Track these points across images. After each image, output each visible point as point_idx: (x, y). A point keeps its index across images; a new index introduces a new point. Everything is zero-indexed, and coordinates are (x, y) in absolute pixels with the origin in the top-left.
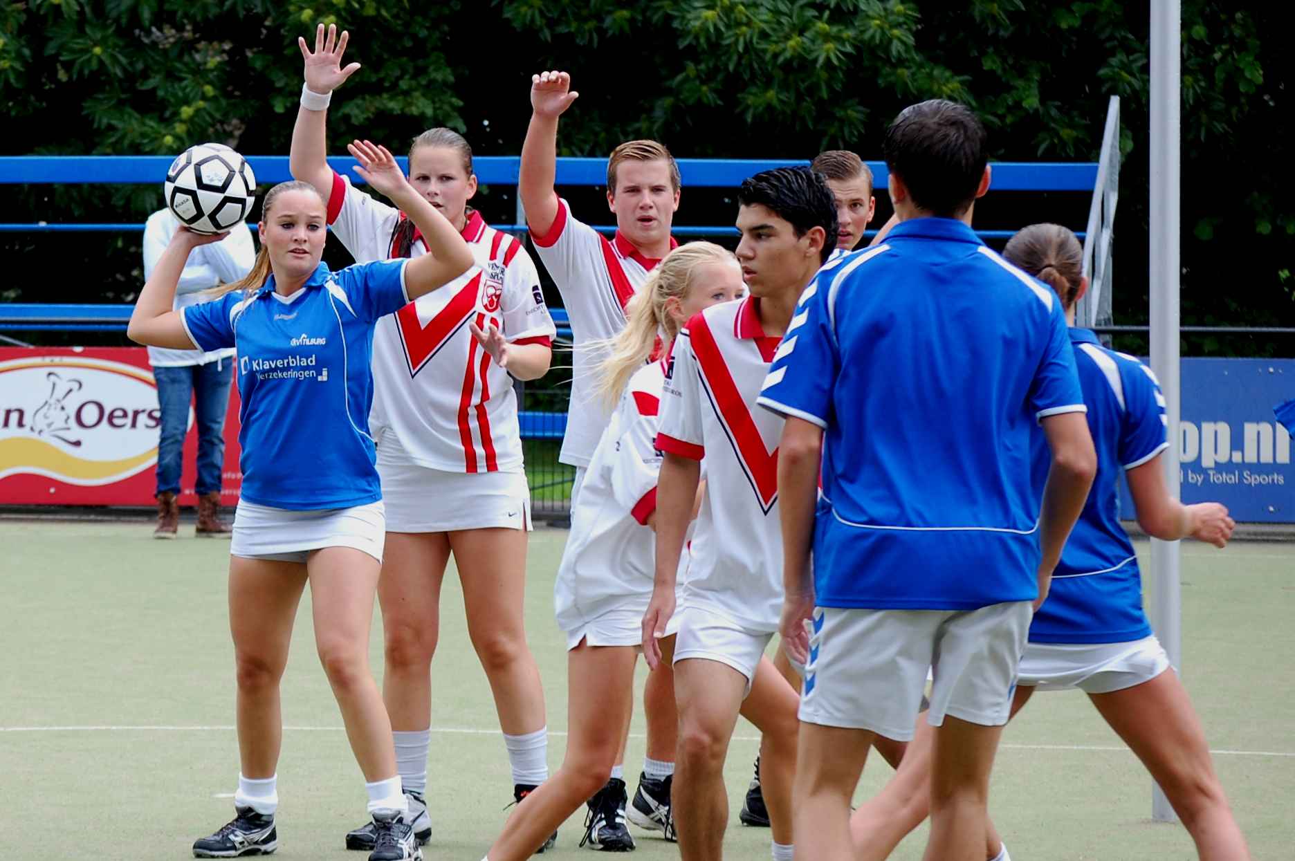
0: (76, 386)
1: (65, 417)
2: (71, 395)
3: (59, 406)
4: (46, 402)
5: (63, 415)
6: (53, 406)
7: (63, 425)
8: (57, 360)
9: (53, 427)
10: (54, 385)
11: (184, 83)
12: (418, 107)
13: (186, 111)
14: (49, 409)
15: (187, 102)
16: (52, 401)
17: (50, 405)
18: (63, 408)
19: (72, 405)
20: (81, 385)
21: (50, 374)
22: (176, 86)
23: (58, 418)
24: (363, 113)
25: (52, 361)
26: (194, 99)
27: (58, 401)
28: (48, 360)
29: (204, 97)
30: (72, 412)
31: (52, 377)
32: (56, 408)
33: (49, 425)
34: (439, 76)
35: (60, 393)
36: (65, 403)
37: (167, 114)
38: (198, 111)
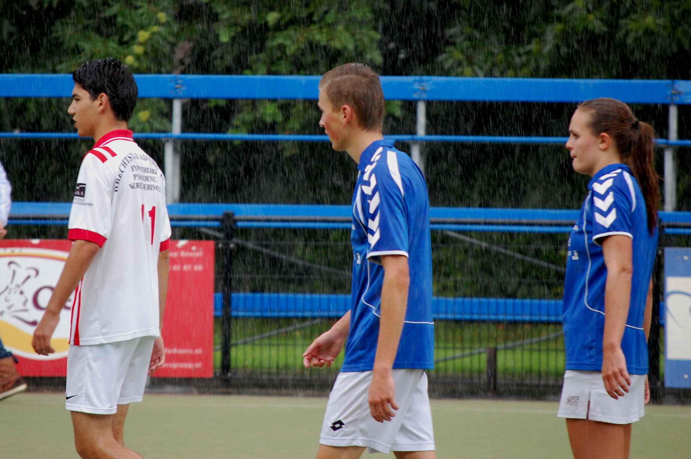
0: (33, 273)
1: (23, 300)
2: (29, 281)
3: (18, 291)
4: (7, 288)
5: (22, 299)
6: (13, 291)
7: (22, 307)
8: (17, 250)
9: (13, 309)
10: (14, 272)
11: (140, 11)
12: (341, 41)
13: (143, 35)
14: (9, 293)
15: (143, 27)
16: (12, 286)
17: (11, 290)
18: (22, 293)
19: (29, 290)
20: (37, 273)
21: (10, 263)
22: (133, 13)
23: (17, 300)
24: (293, 43)
25: (13, 251)
26: (149, 24)
27: (18, 286)
28: (9, 251)
29: (158, 23)
30: (30, 296)
31: (13, 266)
32: (15, 293)
33: (9, 308)
34: (359, 15)
35: (19, 279)
36: (24, 288)
37: (126, 38)
38: (153, 34)
